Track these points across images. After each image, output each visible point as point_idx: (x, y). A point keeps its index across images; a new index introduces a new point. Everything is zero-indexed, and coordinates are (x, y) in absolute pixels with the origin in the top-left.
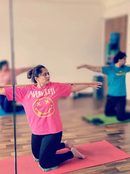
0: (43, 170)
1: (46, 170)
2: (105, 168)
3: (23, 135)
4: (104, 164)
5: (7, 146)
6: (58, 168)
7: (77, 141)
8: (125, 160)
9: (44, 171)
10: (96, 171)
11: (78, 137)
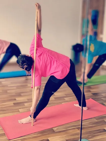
5: (14, 104)
7: (66, 99)
10: (89, 123)
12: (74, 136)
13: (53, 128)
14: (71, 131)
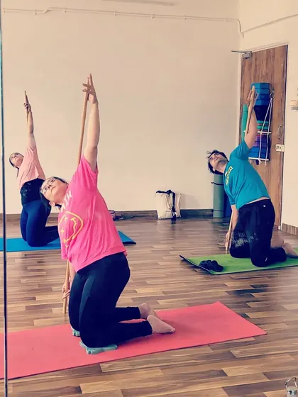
0: (87, 350)
1: (92, 350)
2: (209, 351)
3: (54, 288)
4: (209, 345)
5: (27, 308)
6: (116, 349)
7: (161, 302)
8: (253, 339)
9: (90, 353)
10: (191, 356)
11: (166, 295)
12: (147, 384)
13: (101, 365)
14: (143, 372)
